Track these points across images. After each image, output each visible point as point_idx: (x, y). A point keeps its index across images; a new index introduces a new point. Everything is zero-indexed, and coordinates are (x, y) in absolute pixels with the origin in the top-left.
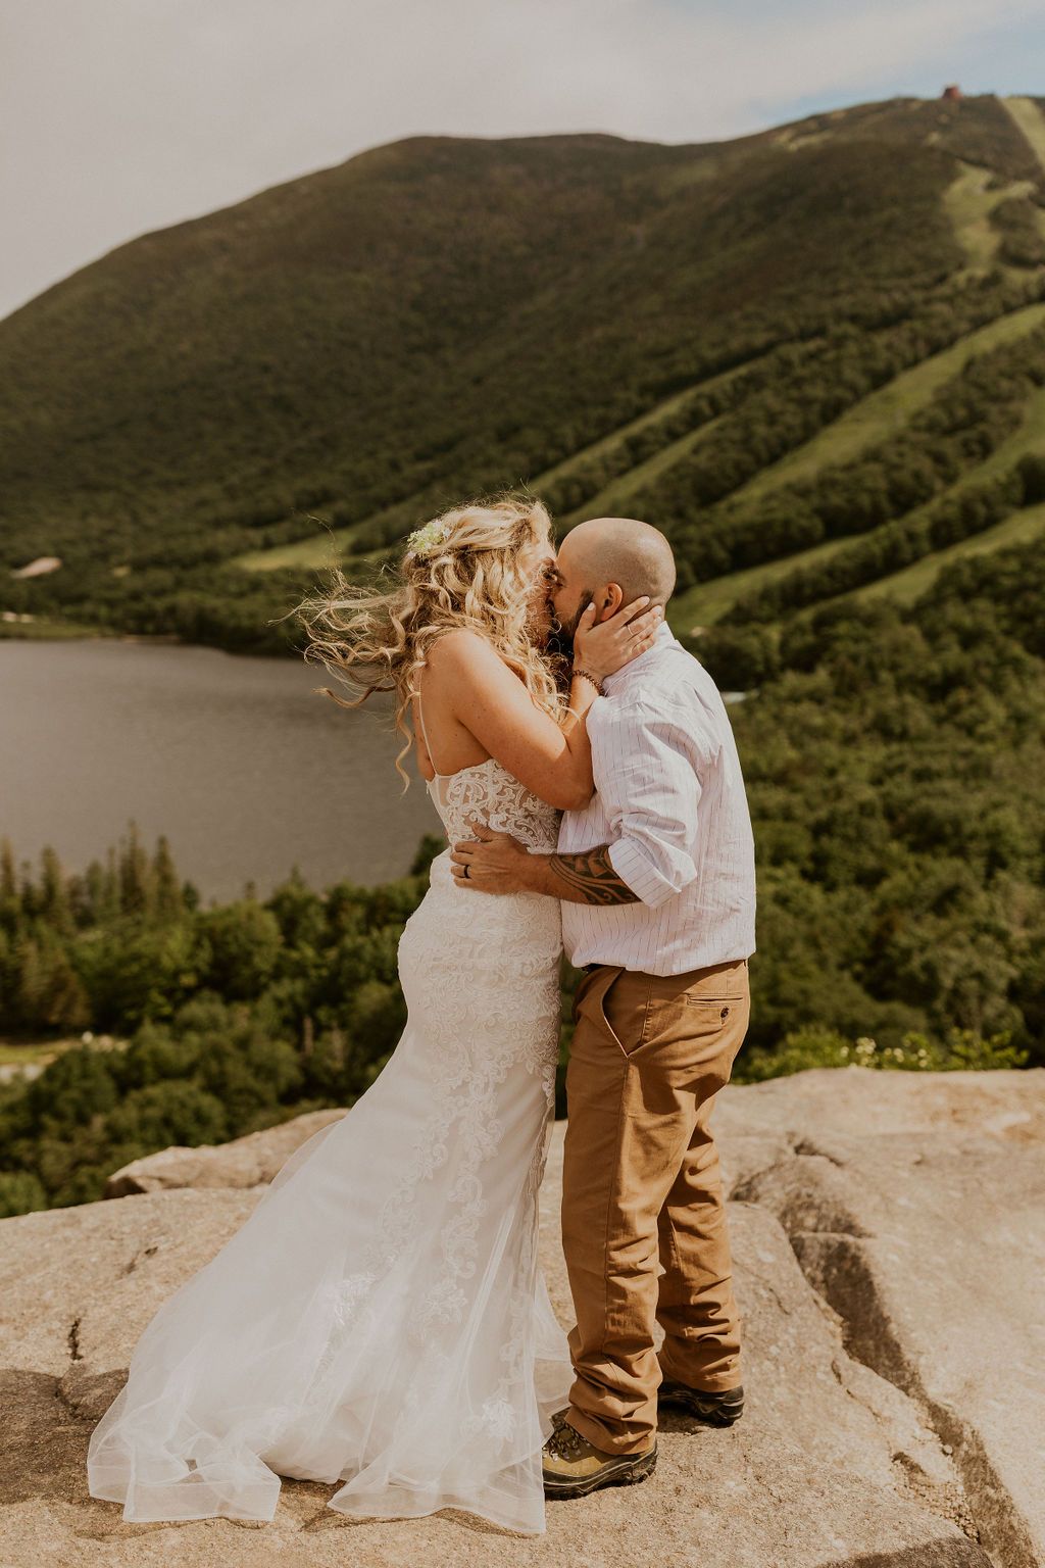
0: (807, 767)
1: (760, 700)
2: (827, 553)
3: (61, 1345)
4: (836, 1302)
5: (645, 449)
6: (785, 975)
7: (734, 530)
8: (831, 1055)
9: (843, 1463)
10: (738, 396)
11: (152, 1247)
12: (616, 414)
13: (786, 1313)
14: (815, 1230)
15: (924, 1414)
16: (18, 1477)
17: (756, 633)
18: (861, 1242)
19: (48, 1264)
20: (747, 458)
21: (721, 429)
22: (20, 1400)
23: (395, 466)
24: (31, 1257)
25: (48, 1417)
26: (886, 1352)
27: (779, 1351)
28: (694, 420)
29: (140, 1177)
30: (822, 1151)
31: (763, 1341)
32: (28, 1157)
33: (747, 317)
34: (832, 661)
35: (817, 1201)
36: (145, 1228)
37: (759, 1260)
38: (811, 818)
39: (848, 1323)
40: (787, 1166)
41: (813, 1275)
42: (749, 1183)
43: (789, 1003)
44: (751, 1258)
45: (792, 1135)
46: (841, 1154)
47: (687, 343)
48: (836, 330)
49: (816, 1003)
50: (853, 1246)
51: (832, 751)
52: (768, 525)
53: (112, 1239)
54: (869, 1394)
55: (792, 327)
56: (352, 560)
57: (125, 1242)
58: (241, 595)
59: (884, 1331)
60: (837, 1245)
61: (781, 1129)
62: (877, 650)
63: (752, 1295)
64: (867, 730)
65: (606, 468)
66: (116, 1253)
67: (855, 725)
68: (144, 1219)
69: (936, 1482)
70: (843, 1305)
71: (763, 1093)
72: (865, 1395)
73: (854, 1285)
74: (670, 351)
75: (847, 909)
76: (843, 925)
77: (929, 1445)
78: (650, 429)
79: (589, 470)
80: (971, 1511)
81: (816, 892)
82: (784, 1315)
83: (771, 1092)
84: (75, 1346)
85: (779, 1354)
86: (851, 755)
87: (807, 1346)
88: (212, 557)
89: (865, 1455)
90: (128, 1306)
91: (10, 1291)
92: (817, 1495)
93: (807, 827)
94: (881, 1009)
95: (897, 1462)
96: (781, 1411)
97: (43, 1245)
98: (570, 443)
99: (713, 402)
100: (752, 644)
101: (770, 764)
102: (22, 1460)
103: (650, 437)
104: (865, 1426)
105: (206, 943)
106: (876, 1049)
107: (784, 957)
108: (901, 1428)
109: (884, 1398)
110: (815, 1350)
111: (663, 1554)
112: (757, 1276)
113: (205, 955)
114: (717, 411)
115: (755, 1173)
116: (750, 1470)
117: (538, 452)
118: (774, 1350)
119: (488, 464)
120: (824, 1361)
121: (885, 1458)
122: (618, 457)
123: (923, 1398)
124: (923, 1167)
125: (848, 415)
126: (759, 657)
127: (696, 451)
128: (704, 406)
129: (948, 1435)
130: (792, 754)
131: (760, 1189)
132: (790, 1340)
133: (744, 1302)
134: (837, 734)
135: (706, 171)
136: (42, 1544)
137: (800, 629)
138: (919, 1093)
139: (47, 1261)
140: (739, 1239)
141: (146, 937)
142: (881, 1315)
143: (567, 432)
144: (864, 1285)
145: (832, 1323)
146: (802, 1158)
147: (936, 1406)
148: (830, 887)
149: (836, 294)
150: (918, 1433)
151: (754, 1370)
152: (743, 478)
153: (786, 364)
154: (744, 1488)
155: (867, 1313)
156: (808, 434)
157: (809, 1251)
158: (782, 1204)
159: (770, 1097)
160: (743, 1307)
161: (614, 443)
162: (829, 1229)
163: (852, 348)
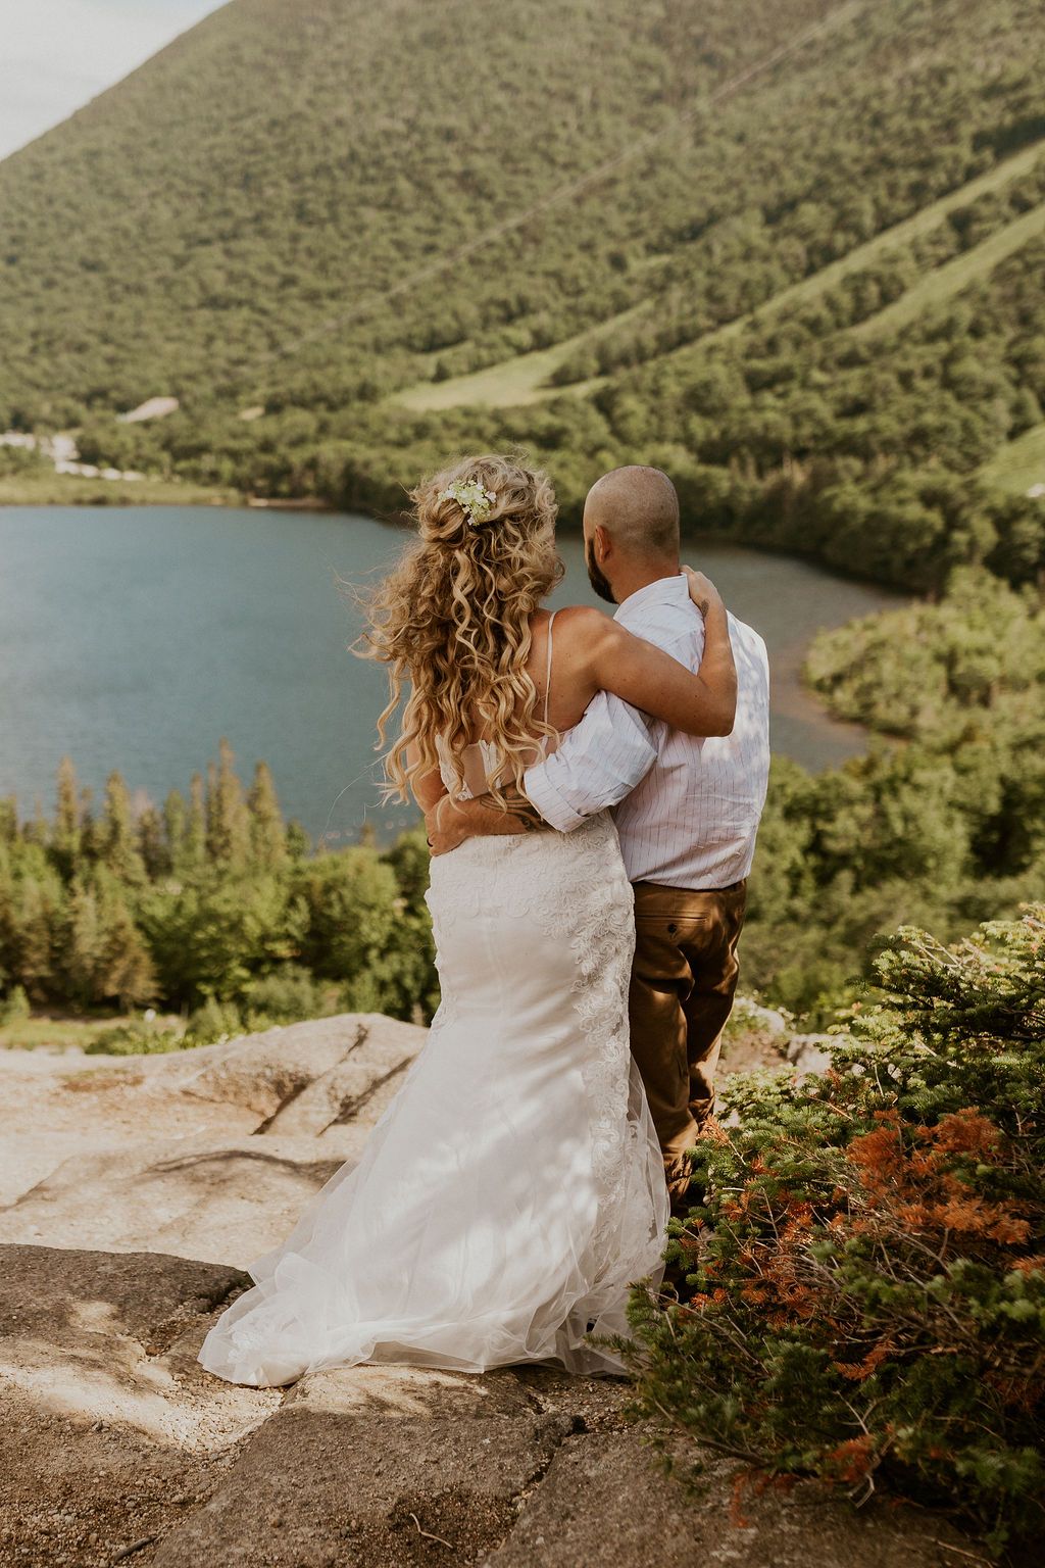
5: (976, 228)
12: (938, 178)
23: (618, 262)
56: (553, 394)
58: (402, 444)
65: (918, 256)
74: (1021, 83)
78: (986, 197)
79: (892, 259)
88: (367, 393)
98: (869, 221)
103: (987, 209)
105: (301, 902)
113: (301, 916)
117: (822, 236)
119: (749, 255)
122: (936, 240)
141: (228, 891)
143: (865, 207)
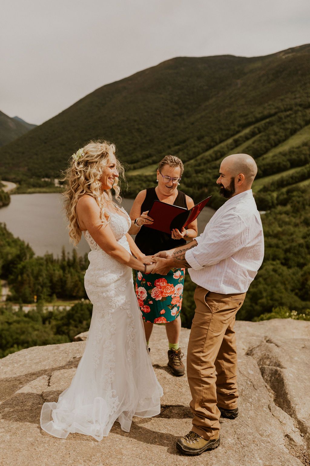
0: (283, 233)
1: (270, 213)
2: (291, 172)
3: (46, 382)
4: (273, 387)
5: (239, 143)
6: (275, 292)
7: (264, 165)
8: (284, 315)
9: (269, 436)
10: (266, 128)
11: (75, 356)
12: (231, 133)
13: (256, 389)
14: (269, 365)
15: (296, 423)
16: (25, 419)
17: (270, 195)
18: (282, 370)
19: (49, 360)
20: (268, 145)
21: (261, 137)
22: (31, 397)
24: (45, 357)
25: (37, 402)
26: (286, 403)
27: (252, 400)
28: (253, 134)
29: (83, 337)
30: (274, 342)
31: (247, 397)
32: (66, 331)
33: (269, 105)
34: (291, 203)
35: (270, 357)
36: (75, 351)
37: (249, 373)
38: (284, 247)
39: (276, 394)
40: (263, 346)
41: (267, 378)
42: (251, 350)
43: (276, 300)
44: (246, 372)
45: (266, 337)
46: (279, 343)
47: (252, 113)
48: (295, 108)
49: (284, 301)
50: (279, 371)
51: (292, 229)
52: (274, 164)
53: (66, 353)
54: (279, 415)
55: (282, 108)
57: (69, 355)
59: (286, 397)
60: (274, 370)
61: (263, 335)
62: (305, 200)
63: (245, 383)
64: (301, 223)
65: (228, 148)
66: (66, 358)
67: (298, 221)
68: (75, 348)
69: (298, 445)
70: (275, 388)
71: (260, 324)
72: (278, 416)
73: (278, 382)
74: (247, 115)
75: (294, 274)
76: (292, 279)
77: (297, 433)
78: (241, 137)
79: (223, 148)
80: (308, 454)
81: (285, 268)
82: (255, 390)
83: (263, 324)
84: (49, 382)
85: (252, 401)
86: (297, 229)
87: (261, 399)
89: (276, 434)
90: (65, 373)
91: (37, 366)
92: (255, 445)
93: (283, 250)
94: (304, 303)
95: (286, 437)
96: (251, 418)
97: (48, 354)
98: (218, 141)
99: (259, 129)
100: (269, 198)
101: (273, 231)
102: (28, 414)
103: (240, 139)
104: (277, 425)
106: (297, 314)
107: (275, 287)
108: (288, 427)
109: (284, 417)
110: (264, 401)
111: (205, 459)
112: (247, 378)
114: (260, 132)
115: (253, 347)
116: (236, 436)
117: (209, 143)
118: (250, 400)
119: (195, 146)
120: (266, 404)
121: (282, 436)
122: (231, 145)
123: (296, 418)
124: (304, 349)
125: (298, 133)
126: (270, 201)
127: (253, 143)
128: (256, 130)
129: (303, 430)
130: (280, 229)
131: (254, 352)
132: (256, 397)
133: (242, 385)
134: (292, 223)
135: (259, 64)
136: (28, 438)
137: (283, 194)
138: (307, 327)
139: (48, 358)
140: (243, 366)
142: (285, 392)
143: (217, 137)
144: (281, 382)
145: (271, 393)
146: (267, 344)
147: (300, 421)
148: (289, 267)
149: (295, 98)
150: (294, 429)
151: (243, 405)
152: (267, 150)
153: (280, 118)
154: (233, 441)
155: (282, 391)
156: (286, 138)
157: (266, 371)
158: (260, 357)
159: (262, 326)
160: (242, 386)
161: (230, 141)
162: (273, 365)
163: (300, 114)
